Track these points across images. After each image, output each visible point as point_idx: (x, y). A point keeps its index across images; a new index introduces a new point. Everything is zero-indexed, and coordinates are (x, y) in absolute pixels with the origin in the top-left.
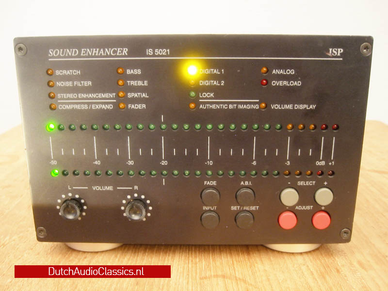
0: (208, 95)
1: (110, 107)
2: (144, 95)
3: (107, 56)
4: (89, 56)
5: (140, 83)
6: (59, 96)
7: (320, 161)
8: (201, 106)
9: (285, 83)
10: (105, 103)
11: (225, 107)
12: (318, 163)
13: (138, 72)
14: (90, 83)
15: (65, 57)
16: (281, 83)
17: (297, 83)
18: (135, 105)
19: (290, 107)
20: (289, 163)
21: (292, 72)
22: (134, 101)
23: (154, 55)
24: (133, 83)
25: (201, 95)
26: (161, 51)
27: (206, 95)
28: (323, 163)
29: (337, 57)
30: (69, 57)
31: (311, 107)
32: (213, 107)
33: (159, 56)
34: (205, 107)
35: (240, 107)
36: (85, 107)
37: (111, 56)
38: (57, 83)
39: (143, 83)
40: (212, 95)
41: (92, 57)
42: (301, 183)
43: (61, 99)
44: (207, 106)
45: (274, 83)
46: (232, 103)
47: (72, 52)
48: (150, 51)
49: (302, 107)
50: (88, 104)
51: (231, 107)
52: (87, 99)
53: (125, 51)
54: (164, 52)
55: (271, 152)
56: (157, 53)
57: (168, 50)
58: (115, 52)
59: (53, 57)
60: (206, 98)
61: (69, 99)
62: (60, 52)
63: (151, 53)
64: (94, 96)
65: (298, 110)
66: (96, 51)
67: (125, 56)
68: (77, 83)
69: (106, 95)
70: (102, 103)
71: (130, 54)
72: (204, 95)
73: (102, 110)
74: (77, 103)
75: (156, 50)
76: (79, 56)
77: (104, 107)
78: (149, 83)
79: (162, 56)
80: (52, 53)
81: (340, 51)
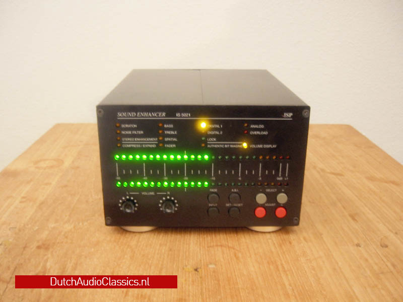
1: (154, 146)
2: (175, 139)
3: (153, 117)
4: (142, 117)
5: (172, 133)
6: (123, 139)
7: (279, 177)
8: (208, 146)
9: (258, 133)
10: (151, 144)
11: (222, 146)
12: (278, 179)
13: (171, 126)
14: (142, 132)
15: (128, 117)
16: (255, 133)
17: (266, 133)
18: (169, 145)
19: (261, 146)
20: (260, 178)
21: (262, 126)
22: (169, 142)
23: (181, 117)
24: (169, 132)
25: (209, 140)
26: (185, 115)
28: (281, 179)
29: (289, 118)
30: (130, 117)
31: (274, 146)
32: (216, 146)
33: (184, 117)
34: (210, 146)
35: (231, 146)
36: (139, 146)
37: (155, 117)
38: (122, 132)
39: (174, 133)
40: (215, 139)
41: (144, 117)
42: (268, 190)
43: (124, 141)
44: (212, 146)
45: (252, 133)
46: (227, 144)
47: (132, 115)
48: (178, 115)
49: (268, 146)
50: (141, 144)
51: (226, 146)
52: (140, 141)
53: (164, 114)
54: (187, 115)
55: (250, 172)
57: (189, 114)
58: (158, 115)
59: (120, 117)
60: (212, 141)
61: (129, 141)
62: (124, 114)
64: (145, 139)
65: (266, 148)
66: (146, 114)
67: (164, 117)
68: (134, 132)
69: (152, 139)
70: (149, 144)
71: (167, 116)
73: (149, 148)
74: (134, 144)
76: (136, 117)
77: (150, 146)
78: (177, 132)
79: (186, 117)
80: (120, 114)
81: (291, 114)
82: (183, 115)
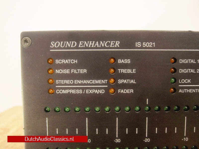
0: (186, 81)
1: (102, 92)
2: (133, 82)
3: (102, 48)
4: (86, 48)
5: (129, 71)
6: (57, 82)
8: (180, 91)
10: (98, 89)
13: (128, 61)
14: (85, 71)
15: (64, 48)
18: (124, 90)
22: (124, 86)
23: (142, 48)
24: (124, 71)
25: (181, 81)
26: (148, 44)
27: (185, 81)
30: (68, 48)
32: (190, 91)
33: (146, 48)
34: (183, 91)
36: (80, 92)
37: (105, 48)
38: (56, 70)
39: (132, 71)
40: (189, 81)
41: (88, 48)
43: (59, 85)
44: (185, 90)
47: (71, 44)
48: (138, 44)
50: (83, 89)
52: (82, 84)
53: (118, 44)
54: (150, 44)
56: (144, 45)
57: (154, 43)
58: (108, 44)
59: (54, 48)
60: (185, 84)
61: (66, 84)
62: (60, 44)
63: (139, 46)
64: (89, 82)
66: (91, 44)
67: (117, 48)
68: (74, 71)
69: (99, 82)
70: (95, 88)
71: (121, 46)
72: (183, 81)
73: (95, 94)
74: (73, 88)
75: (144, 43)
76: (77, 47)
77: (96, 91)
78: (136, 71)
79: (149, 48)
80: (54, 44)
82: (145, 44)
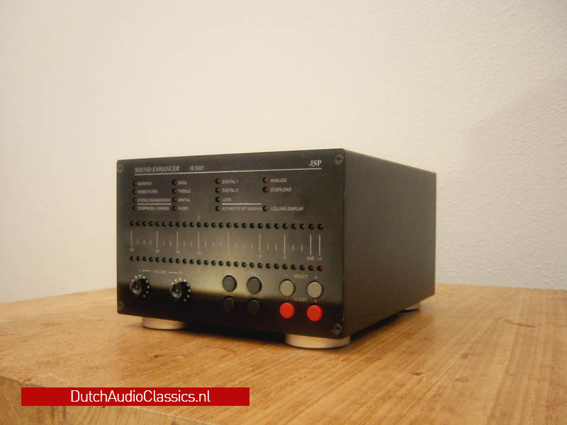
1: (167, 209)
2: (188, 200)
3: (167, 172)
5: (186, 191)
6: (139, 200)
7: (310, 256)
8: (223, 209)
9: (280, 189)
11: (239, 209)
12: (308, 258)
13: (185, 183)
14: (157, 191)
15: (144, 173)
16: (277, 190)
17: (289, 190)
18: (182, 208)
19: (284, 209)
20: (286, 257)
21: (284, 180)
22: (182, 204)
23: (194, 171)
24: (182, 191)
26: (198, 168)
27: (227, 200)
28: (312, 258)
29: (317, 167)
30: (146, 173)
31: (300, 209)
32: (231, 209)
33: (197, 171)
34: (226, 209)
35: (249, 209)
36: (153, 209)
37: (169, 172)
38: (138, 191)
39: (188, 191)
40: (230, 200)
41: (158, 172)
42: (296, 276)
43: (140, 202)
45: (272, 190)
46: (244, 206)
47: (148, 169)
48: (192, 168)
49: (293, 209)
50: (155, 206)
51: (243, 209)
52: (155, 202)
53: (178, 168)
54: (200, 168)
55: (272, 247)
56: (196, 169)
57: (203, 167)
58: (172, 169)
59: (137, 173)
60: (227, 202)
61: (144, 202)
62: (141, 169)
64: (159, 200)
65: (290, 211)
66: (161, 169)
67: (177, 172)
68: (149, 191)
69: (166, 200)
70: (163, 206)
71: (180, 170)
72: (225, 200)
73: (162, 211)
74: (148, 206)
75: (196, 167)
76: (151, 172)
77: (163, 208)
78: (191, 191)
79: (199, 171)
80: (137, 170)
81: (319, 162)
